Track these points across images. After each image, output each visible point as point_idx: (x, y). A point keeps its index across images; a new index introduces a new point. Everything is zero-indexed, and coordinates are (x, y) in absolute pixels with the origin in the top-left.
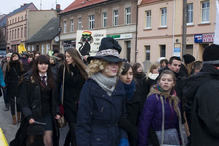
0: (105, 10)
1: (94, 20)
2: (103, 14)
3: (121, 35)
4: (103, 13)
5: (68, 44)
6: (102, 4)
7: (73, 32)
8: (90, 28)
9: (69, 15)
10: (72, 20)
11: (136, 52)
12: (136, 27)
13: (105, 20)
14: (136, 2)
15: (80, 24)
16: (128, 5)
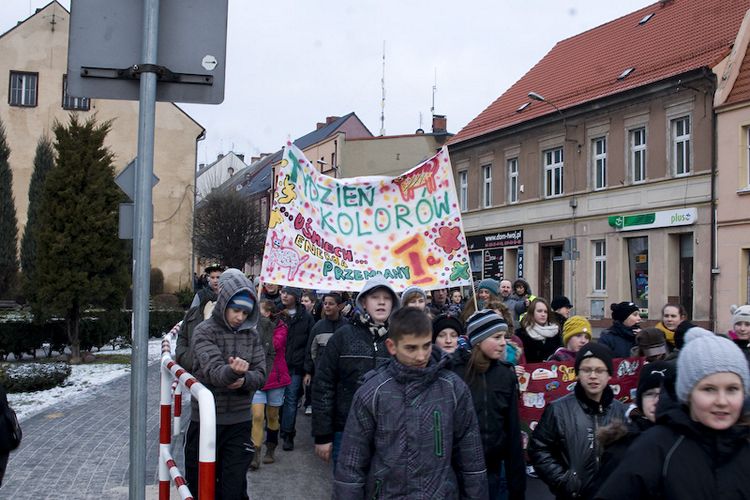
0: (597, 130)
1: (560, 165)
2: (592, 145)
3: (659, 215)
4: (593, 140)
5: (472, 247)
6: (588, 110)
7: (490, 207)
8: (550, 193)
9: (476, 149)
10: (488, 167)
11: (714, 271)
12: (710, 186)
13: (599, 162)
14: (709, 98)
15: (514, 178)
16: (680, 108)
